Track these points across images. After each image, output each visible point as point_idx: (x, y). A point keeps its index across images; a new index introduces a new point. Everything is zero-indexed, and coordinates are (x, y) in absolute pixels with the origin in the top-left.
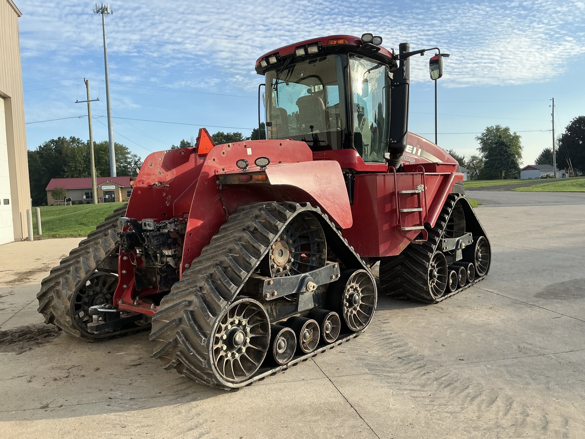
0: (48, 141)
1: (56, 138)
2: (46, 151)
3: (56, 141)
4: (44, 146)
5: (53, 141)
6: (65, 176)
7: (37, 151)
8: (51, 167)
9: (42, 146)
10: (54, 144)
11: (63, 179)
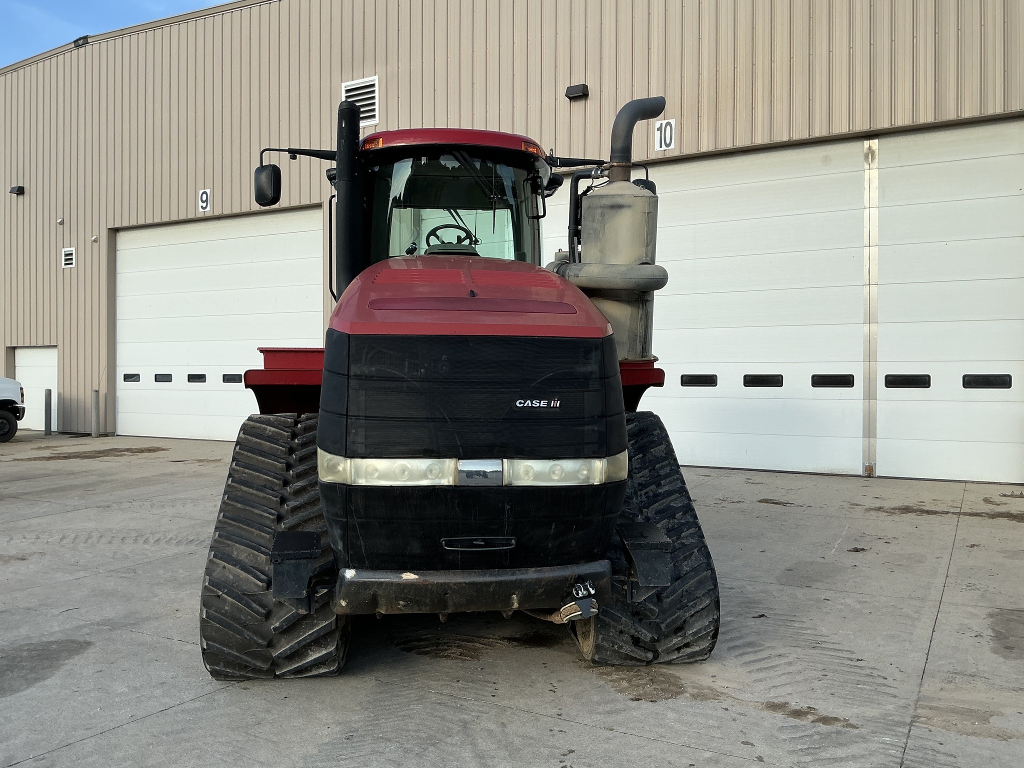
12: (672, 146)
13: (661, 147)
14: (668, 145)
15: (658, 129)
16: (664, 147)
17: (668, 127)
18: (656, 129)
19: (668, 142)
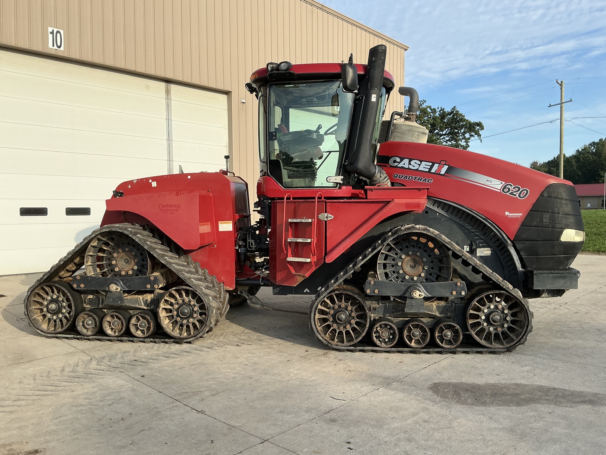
0: (587, 144)
1: (597, 141)
2: (584, 154)
3: (597, 144)
4: (582, 150)
5: (594, 144)
6: (600, 181)
7: (575, 156)
8: (587, 172)
9: (580, 150)
10: (594, 146)
11: (598, 185)
12: (62, 48)
13: (53, 46)
14: (59, 47)
15: (51, 33)
16: (56, 47)
17: (58, 34)
18: (49, 33)
19: (59, 45)
